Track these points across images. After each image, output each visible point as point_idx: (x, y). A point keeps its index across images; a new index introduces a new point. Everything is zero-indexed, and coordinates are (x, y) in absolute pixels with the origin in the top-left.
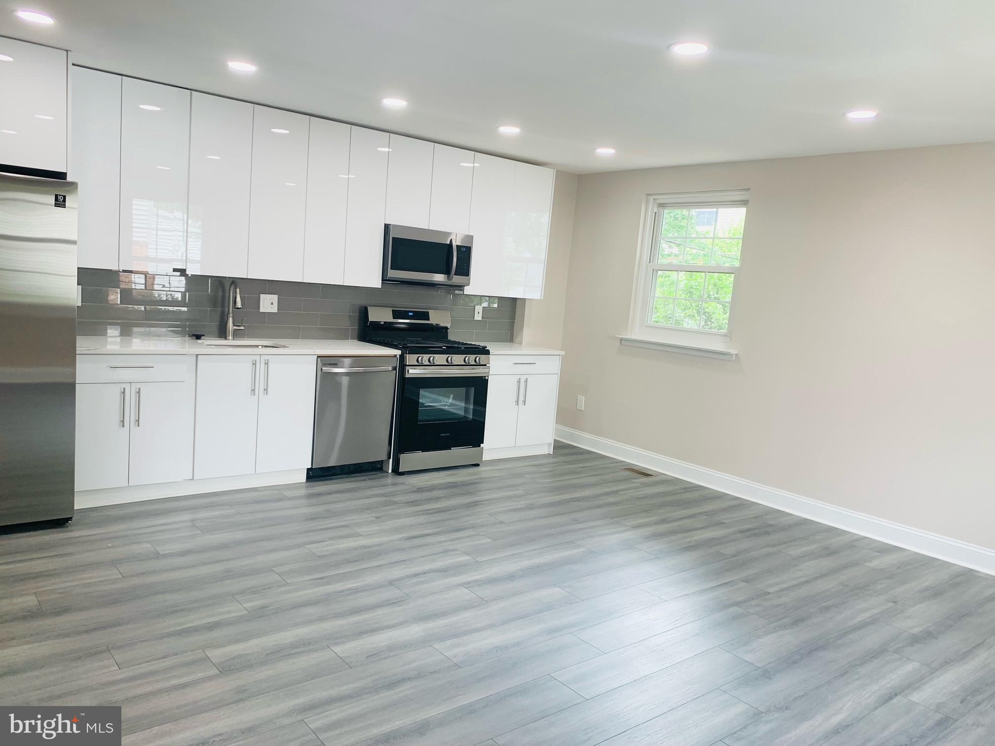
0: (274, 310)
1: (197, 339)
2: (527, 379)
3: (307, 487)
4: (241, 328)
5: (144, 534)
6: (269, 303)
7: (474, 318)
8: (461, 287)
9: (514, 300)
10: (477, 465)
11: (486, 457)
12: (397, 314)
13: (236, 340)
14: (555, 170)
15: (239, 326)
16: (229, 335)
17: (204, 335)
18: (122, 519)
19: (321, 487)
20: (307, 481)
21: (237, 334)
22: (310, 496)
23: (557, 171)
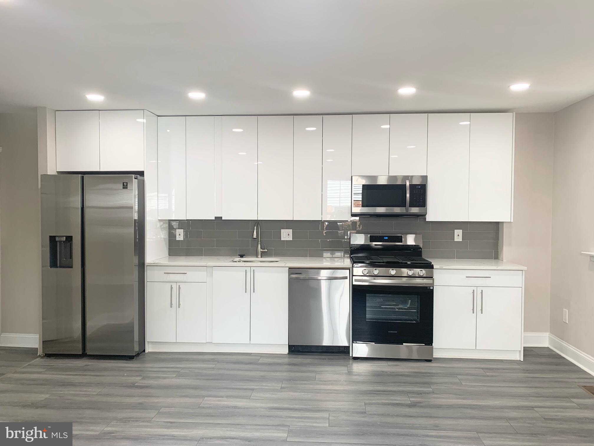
0: (291, 238)
1: (241, 257)
2: (482, 291)
3: (289, 358)
4: (265, 250)
5: (149, 371)
6: (286, 235)
7: (454, 240)
8: (423, 216)
9: (497, 223)
10: (429, 361)
11: (436, 355)
12: (373, 239)
13: (263, 258)
14: (514, 113)
15: (264, 249)
16: (259, 255)
17: (245, 255)
18: (163, 361)
19: (299, 359)
20: (289, 354)
21: (263, 254)
22: (290, 364)
23: (516, 113)
